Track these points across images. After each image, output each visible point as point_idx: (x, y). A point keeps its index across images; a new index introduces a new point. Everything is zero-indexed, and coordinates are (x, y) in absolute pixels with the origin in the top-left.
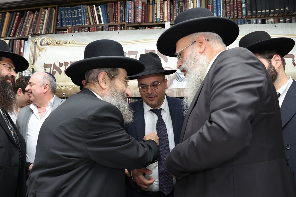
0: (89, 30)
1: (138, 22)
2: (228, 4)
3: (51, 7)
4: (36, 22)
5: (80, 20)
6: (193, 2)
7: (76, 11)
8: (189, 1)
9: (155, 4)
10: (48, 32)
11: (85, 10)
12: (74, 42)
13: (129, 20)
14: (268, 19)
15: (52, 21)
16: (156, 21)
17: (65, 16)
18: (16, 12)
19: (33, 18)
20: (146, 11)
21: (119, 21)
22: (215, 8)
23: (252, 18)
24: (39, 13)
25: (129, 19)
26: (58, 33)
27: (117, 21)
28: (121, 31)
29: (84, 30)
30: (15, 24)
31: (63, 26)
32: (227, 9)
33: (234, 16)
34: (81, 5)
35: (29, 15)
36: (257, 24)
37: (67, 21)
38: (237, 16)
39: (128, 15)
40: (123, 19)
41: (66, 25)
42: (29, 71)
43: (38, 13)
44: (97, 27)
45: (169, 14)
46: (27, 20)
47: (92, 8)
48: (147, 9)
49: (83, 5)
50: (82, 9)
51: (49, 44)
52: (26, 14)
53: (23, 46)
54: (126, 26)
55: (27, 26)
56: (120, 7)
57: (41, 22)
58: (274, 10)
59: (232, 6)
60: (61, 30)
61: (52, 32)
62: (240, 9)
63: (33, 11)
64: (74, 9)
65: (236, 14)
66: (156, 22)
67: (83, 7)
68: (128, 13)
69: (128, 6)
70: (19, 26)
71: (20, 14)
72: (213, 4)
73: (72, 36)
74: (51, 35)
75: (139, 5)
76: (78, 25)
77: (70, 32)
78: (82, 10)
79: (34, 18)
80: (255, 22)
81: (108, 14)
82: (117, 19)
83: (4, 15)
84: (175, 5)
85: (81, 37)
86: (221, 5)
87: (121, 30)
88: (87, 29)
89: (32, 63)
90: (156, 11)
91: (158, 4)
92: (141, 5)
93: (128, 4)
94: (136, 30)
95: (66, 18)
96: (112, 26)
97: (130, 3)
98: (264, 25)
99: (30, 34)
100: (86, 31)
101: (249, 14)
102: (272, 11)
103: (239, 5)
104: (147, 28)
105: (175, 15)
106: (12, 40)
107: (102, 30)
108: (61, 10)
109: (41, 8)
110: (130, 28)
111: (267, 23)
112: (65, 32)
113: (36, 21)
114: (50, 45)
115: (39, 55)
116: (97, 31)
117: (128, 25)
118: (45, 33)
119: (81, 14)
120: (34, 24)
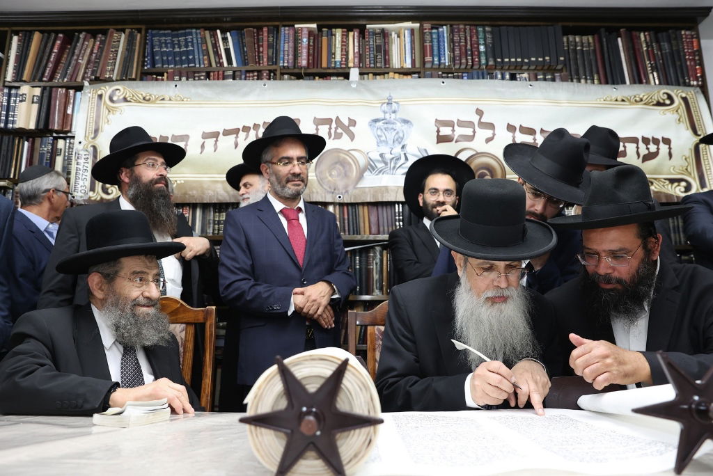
0: (208, 76)
1: (302, 68)
2: (457, 44)
3: (132, 29)
4: (100, 56)
5: (191, 57)
6: (399, 36)
7: (182, 39)
8: (391, 35)
9: (332, 35)
10: (126, 77)
11: (201, 38)
12: (179, 99)
13: (284, 63)
14: (519, 74)
15: (134, 56)
16: (333, 65)
17: (161, 47)
18: (57, 32)
19: (93, 48)
20: (316, 47)
21: (265, 64)
22: (436, 48)
23: (495, 69)
24: (106, 38)
25: (285, 61)
26: (146, 80)
27: (261, 62)
28: (269, 81)
29: (199, 77)
30: (53, 56)
31: (157, 66)
32: (456, 52)
33: (467, 65)
34: (192, 28)
35: (84, 41)
36: (504, 81)
37: (165, 58)
38: (472, 65)
39: (282, 53)
40: (274, 60)
41: (163, 65)
42: (87, 151)
43: (103, 38)
44: (224, 72)
45: (356, 55)
46: (81, 51)
47: (214, 36)
48: (318, 44)
49: (197, 28)
50: (194, 36)
51: (129, 99)
52: (79, 38)
53: (72, 101)
54: (278, 73)
55: (80, 61)
56: (268, 37)
57: (111, 55)
58: (529, 59)
59: (463, 48)
60: (152, 74)
61: (134, 76)
62: (476, 53)
63: (94, 34)
64: (178, 36)
65: (470, 61)
66: (334, 68)
67: (196, 34)
68: (282, 49)
69: (282, 35)
70: (63, 60)
71: (64, 38)
72: (431, 41)
73: (176, 86)
74: (130, 82)
75: (303, 36)
76: (186, 65)
77: (171, 78)
78: (195, 39)
79: (96, 47)
80: (499, 76)
81: (245, 49)
82: (261, 59)
83: (28, 35)
84: (367, 40)
85: (193, 90)
86: (446, 45)
87: (269, 79)
88: (204, 74)
89: (93, 136)
90: (333, 49)
91: (337, 36)
92: (307, 36)
93: (283, 33)
94: (297, 81)
95: (162, 52)
96: (253, 71)
97: (287, 32)
98: (514, 81)
99: (87, 77)
100: (202, 78)
101: (491, 63)
102: (526, 60)
103: (475, 48)
104: (317, 78)
105: (367, 56)
106: (48, 88)
107: (234, 79)
108: (153, 36)
109: (111, 30)
110: (286, 77)
111: (519, 79)
112: (160, 78)
113: (99, 53)
114: (130, 101)
115: (108, 121)
116: (224, 79)
117: (282, 71)
118: (118, 78)
119: (193, 46)
120: (96, 58)
